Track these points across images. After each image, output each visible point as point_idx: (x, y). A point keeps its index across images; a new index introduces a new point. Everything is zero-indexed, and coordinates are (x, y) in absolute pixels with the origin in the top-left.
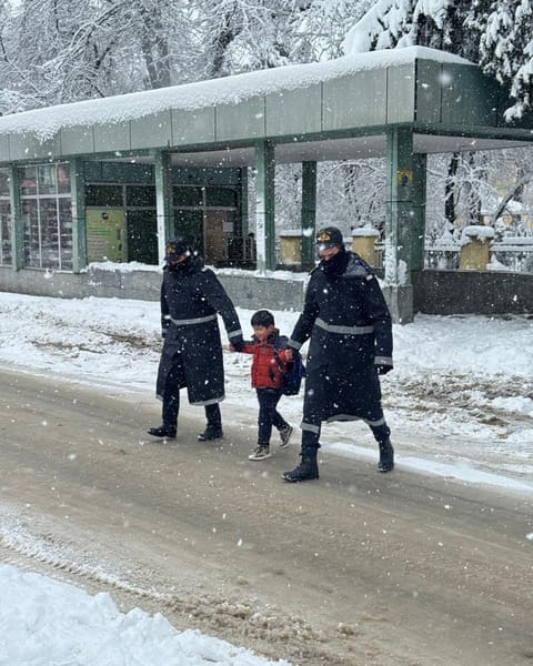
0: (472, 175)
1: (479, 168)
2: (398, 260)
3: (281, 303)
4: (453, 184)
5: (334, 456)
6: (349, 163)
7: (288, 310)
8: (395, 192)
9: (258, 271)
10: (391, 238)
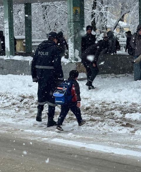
0: (103, 9)
1: (106, 6)
2: (75, 49)
3: (18, 71)
4: (95, 14)
5: (54, 145)
6: (45, 4)
7: (22, 74)
8: (72, 18)
9: (6, 56)
10: (71, 39)
